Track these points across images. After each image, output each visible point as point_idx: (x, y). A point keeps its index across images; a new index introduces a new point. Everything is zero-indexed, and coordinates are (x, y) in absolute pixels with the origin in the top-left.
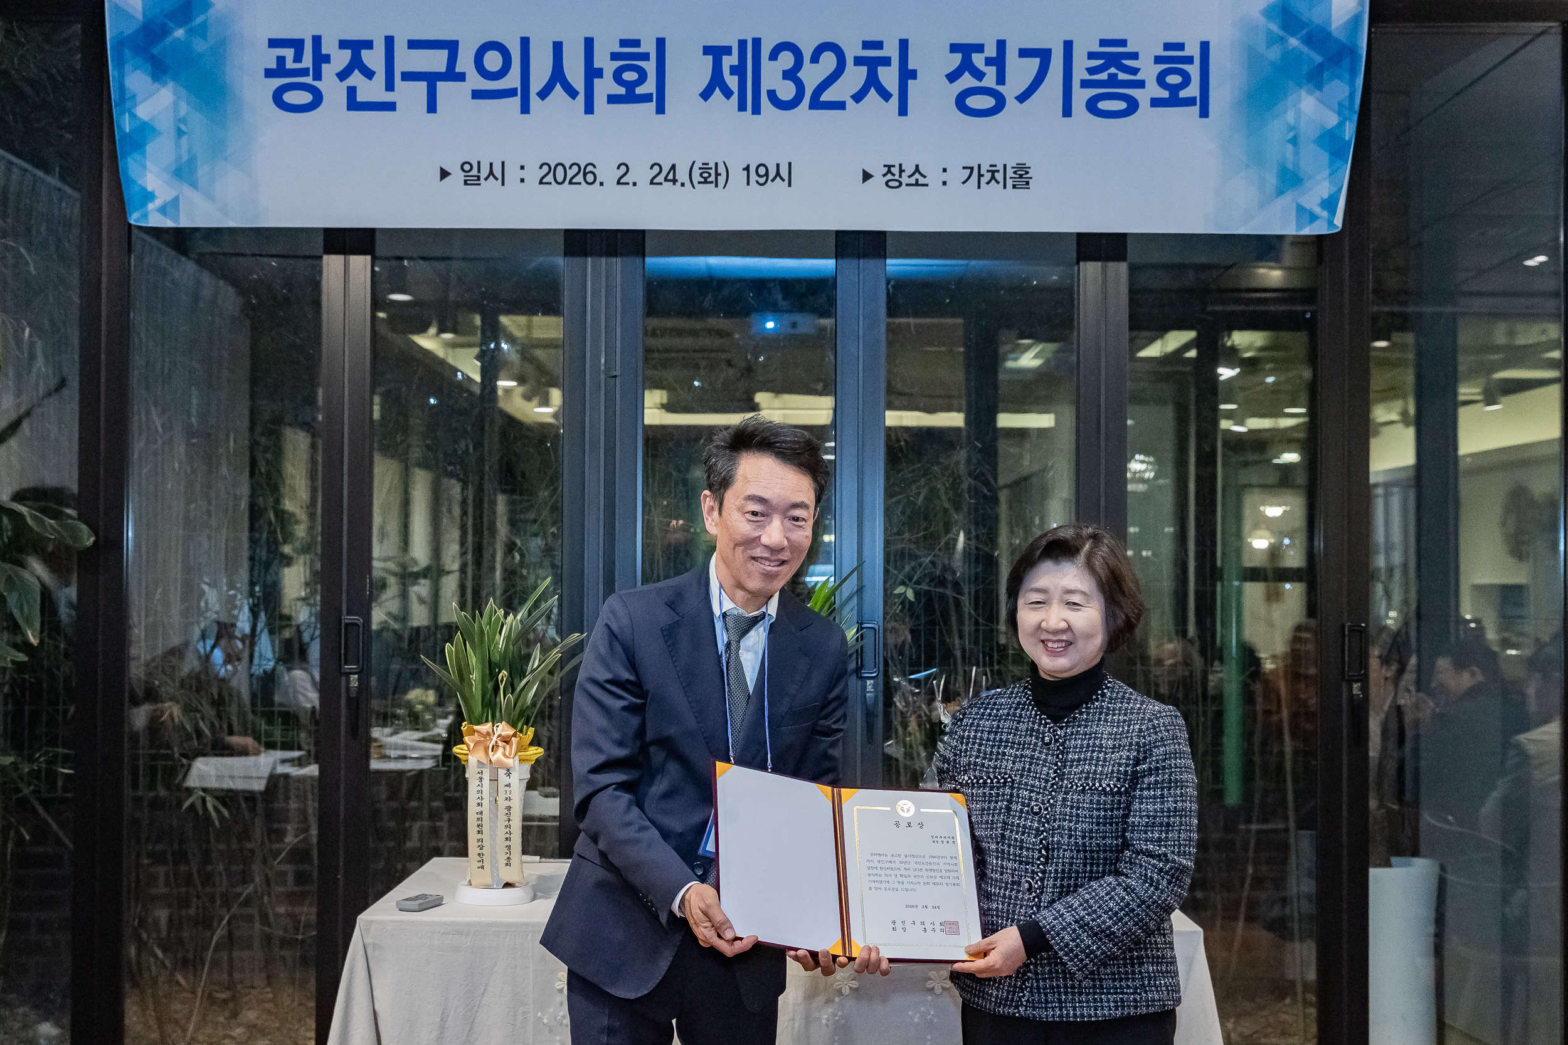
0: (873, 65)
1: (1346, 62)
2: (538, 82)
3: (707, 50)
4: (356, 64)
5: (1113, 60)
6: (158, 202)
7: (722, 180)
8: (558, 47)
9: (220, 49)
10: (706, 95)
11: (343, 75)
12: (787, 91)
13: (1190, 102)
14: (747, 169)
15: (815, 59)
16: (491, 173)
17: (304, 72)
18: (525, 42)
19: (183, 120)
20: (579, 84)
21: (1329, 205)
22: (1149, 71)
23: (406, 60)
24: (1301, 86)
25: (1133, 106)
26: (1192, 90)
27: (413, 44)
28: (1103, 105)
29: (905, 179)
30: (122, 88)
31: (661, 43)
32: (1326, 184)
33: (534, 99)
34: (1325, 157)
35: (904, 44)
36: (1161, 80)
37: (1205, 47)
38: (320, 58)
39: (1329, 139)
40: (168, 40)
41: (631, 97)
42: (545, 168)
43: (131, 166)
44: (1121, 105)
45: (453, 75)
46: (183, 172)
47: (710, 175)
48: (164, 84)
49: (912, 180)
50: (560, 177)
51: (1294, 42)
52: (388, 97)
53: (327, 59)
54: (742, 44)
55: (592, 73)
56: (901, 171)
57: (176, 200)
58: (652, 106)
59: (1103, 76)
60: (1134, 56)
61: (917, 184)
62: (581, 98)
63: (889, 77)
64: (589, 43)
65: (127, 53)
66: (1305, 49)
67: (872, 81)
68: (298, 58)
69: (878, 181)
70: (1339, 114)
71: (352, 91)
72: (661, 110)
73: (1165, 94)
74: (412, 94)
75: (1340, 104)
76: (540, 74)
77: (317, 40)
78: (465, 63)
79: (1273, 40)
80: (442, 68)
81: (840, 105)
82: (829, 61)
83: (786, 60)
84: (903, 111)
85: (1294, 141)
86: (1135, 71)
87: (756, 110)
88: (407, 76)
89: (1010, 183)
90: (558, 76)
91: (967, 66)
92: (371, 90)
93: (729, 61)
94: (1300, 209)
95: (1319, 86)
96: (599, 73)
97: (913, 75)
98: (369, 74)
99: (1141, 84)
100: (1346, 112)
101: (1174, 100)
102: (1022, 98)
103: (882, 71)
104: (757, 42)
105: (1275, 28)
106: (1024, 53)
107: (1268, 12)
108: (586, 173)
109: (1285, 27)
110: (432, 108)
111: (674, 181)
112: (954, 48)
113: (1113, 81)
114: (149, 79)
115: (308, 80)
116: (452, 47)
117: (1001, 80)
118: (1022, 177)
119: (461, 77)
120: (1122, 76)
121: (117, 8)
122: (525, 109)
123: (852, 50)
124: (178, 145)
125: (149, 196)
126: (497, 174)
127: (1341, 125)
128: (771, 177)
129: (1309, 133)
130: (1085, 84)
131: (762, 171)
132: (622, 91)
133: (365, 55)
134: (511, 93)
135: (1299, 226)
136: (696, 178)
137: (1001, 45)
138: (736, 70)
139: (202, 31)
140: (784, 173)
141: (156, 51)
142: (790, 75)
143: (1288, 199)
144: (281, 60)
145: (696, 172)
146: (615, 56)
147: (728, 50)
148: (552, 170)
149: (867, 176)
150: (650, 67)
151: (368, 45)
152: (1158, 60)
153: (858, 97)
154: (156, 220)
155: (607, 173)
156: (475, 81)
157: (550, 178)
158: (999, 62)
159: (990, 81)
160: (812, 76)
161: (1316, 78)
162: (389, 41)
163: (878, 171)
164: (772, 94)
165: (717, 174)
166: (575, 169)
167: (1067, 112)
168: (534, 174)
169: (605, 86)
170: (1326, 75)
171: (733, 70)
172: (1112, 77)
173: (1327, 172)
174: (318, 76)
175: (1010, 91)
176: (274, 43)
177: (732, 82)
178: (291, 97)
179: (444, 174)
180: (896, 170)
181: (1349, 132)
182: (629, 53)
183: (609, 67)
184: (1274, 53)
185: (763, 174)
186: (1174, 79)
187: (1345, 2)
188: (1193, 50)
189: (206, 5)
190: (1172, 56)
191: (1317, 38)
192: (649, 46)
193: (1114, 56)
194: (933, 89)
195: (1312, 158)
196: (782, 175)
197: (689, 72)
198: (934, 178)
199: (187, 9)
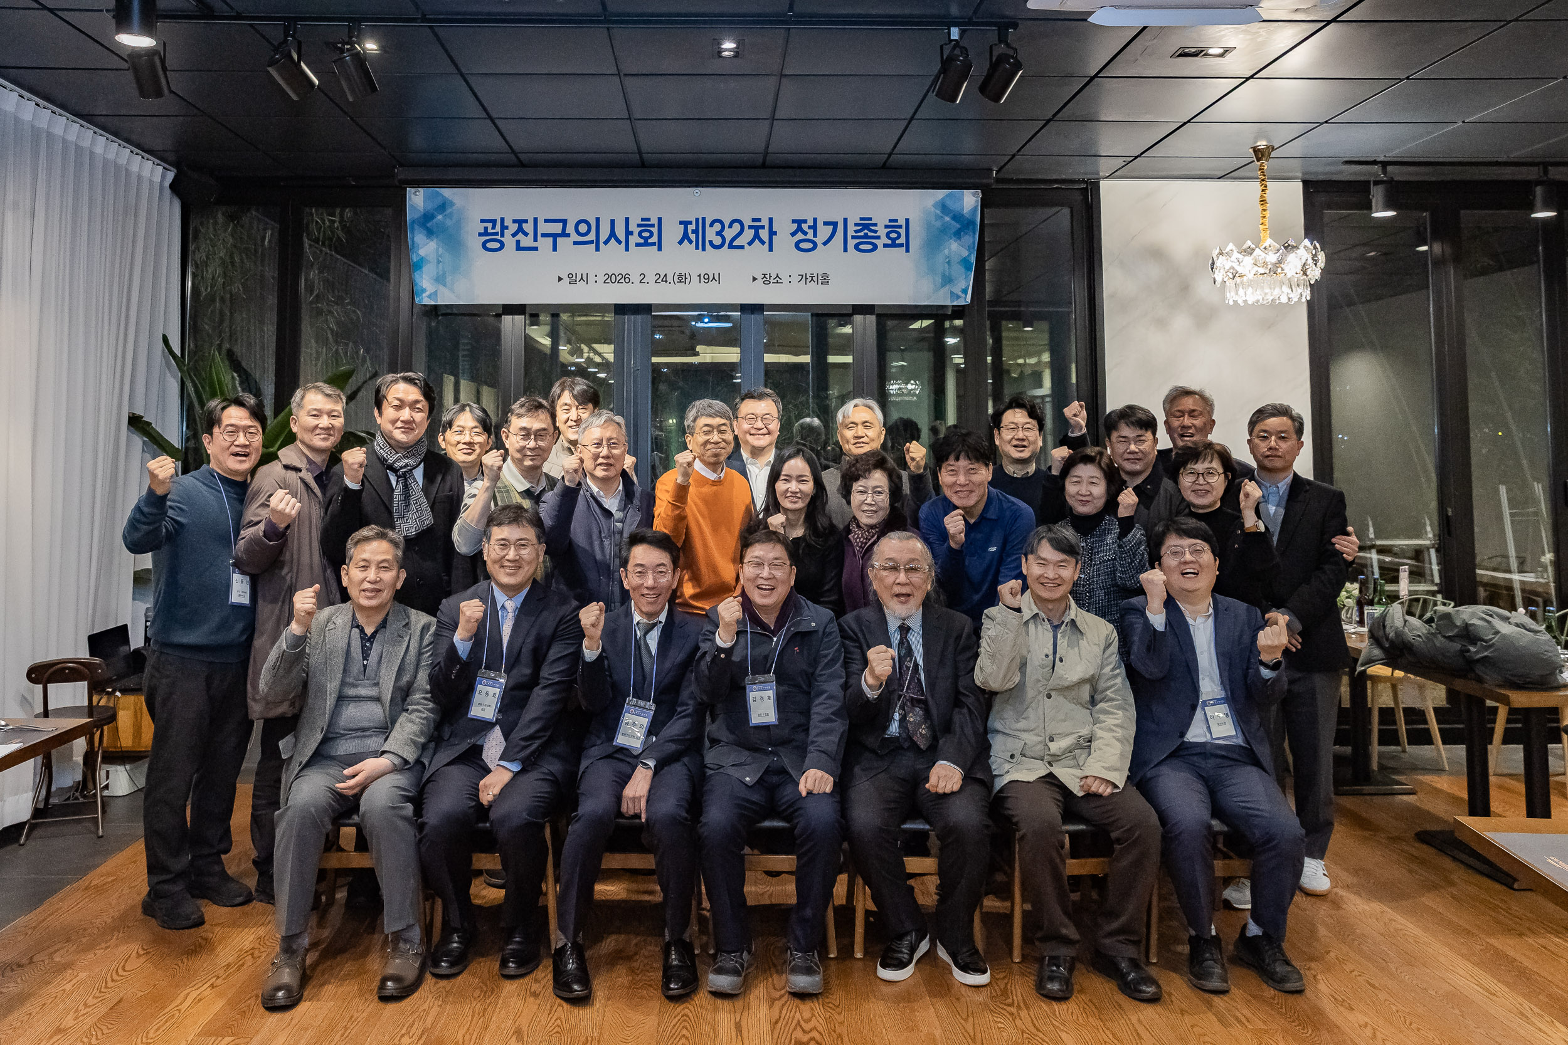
0: (757, 229)
1: (970, 228)
2: (604, 236)
3: (681, 223)
4: (520, 230)
5: (866, 227)
6: (428, 293)
7: (688, 281)
8: (613, 222)
9: (458, 225)
10: (680, 243)
11: (514, 235)
12: (718, 241)
13: (901, 245)
14: (699, 276)
15: (730, 226)
16: (582, 278)
17: (496, 234)
18: (598, 220)
19: (440, 256)
20: (622, 238)
21: (965, 291)
22: (882, 231)
23: (543, 228)
24: (951, 238)
25: (875, 247)
26: (902, 240)
27: (546, 221)
28: (861, 247)
29: (772, 280)
30: (413, 241)
31: (660, 219)
32: (964, 282)
33: (601, 244)
34: (963, 270)
35: (771, 220)
36: (888, 236)
37: (907, 221)
38: (504, 228)
39: (965, 262)
40: (435, 221)
41: (646, 244)
42: (607, 276)
43: (417, 276)
44: (870, 247)
45: (563, 234)
46: (440, 279)
47: (682, 279)
48: (432, 240)
49: (775, 281)
50: (613, 281)
51: (947, 219)
52: (534, 245)
53: (507, 228)
54: (697, 220)
55: (628, 233)
56: (770, 277)
57: (435, 293)
58: (656, 248)
59: (862, 234)
60: (876, 225)
61: (777, 283)
62: (623, 244)
63: (764, 234)
64: (627, 219)
65: (416, 227)
66: (953, 222)
67: (757, 236)
68: (493, 228)
69: (760, 281)
70: (969, 250)
71: (518, 242)
72: (660, 249)
73: (890, 242)
74: (545, 244)
75: (969, 246)
76: (605, 233)
77: (502, 220)
78: (570, 229)
79: (938, 218)
80: (560, 232)
81: (742, 247)
82: (737, 227)
83: (717, 227)
84: (771, 250)
85: (949, 263)
86: (876, 232)
87: (704, 249)
88: (543, 235)
89: (820, 282)
90: (613, 234)
91: (799, 229)
92: (527, 242)
93: (691, 227)
94: (952, 293)
95: (960, 238)
96: (632, 233)
97: (775, 233)
98: (526, 234)
99: (878, 238)
100: (972, 250)
101: (894, 245)
102: (825, 244)
103: (760, 231)
104: (704, 219)
105: (938, 212)
106: (825, 223)
107: (935, 205)
108: (626, 278)
109: (943, 212)
110: (555, 249)
111: (666, 282)
112: (794, 221)
113: (866, 236)
114: (426, 238)
115: (498, 237)
116: (564, 222)
117: (815, 235)
118: (825, 279)
119: (568, 235)
120: (870, 234)
121: (412, 206)
122: (598, 249)
123: (747, 222)
124: (438, 267)
125: (424, 290)
126: (584, 279)
127: (968, 255)
128: (711, 279)
129: (955, 259)
130: (853, 237)
132: (642, 241)
133: (524, 225)
134: (591, 242)
135: (950, 301)
136: (676, 280)
137: (815, 220)
138: (696, 232)
139: (450, 216)
141: (428, 225)
142: (719, 233)
143: (947, 288)
144: (486, 228)
145: (676, 277)
146: (639, 226)
147: (691, 223)
148: (610, 277)
149: (754, 279)
150: (655, 230)
151: (526, 221)
152: (886, 227)
153: (750, 243)
154: (427, 301)
155: (635, 278)
156: (575, 237)
157: (609, 281)
158: (814, 227)
159: (810, 236)
160: (729, 234)
161: (958, 235)
162: (536, 220)
163: (759, 277)
164: (711, 242)
165: (686, 279)
166: (620, 276)
167: (845, 250)
168: (601, 279)
169: (634, 239)
170: (961, 234)
171: (693, 231)
172: (866, 234)
173: (962, 276)
174: (502, 235)
175: (820, 240)
176: (483, 221)
177: (693, 237)
178: (489, 245)
179: (560, 279)
180: (767, 276)
181: (973, 259)
182: (645, 224)
183: (636, 230)
184: (938, 224)
185: (707, 278)
186: (893, 235)
187: (969, 200)
188: (902, 222)
189: (452, 204)
190: (893, 225)
191: (957, 217)
192: (654, 221)
193: (866, 225)
194: (784, 240)
195: (957, 270)
196: (716, 278)
197: (672, 232)
198: (785, 280)
199: (443, 206)
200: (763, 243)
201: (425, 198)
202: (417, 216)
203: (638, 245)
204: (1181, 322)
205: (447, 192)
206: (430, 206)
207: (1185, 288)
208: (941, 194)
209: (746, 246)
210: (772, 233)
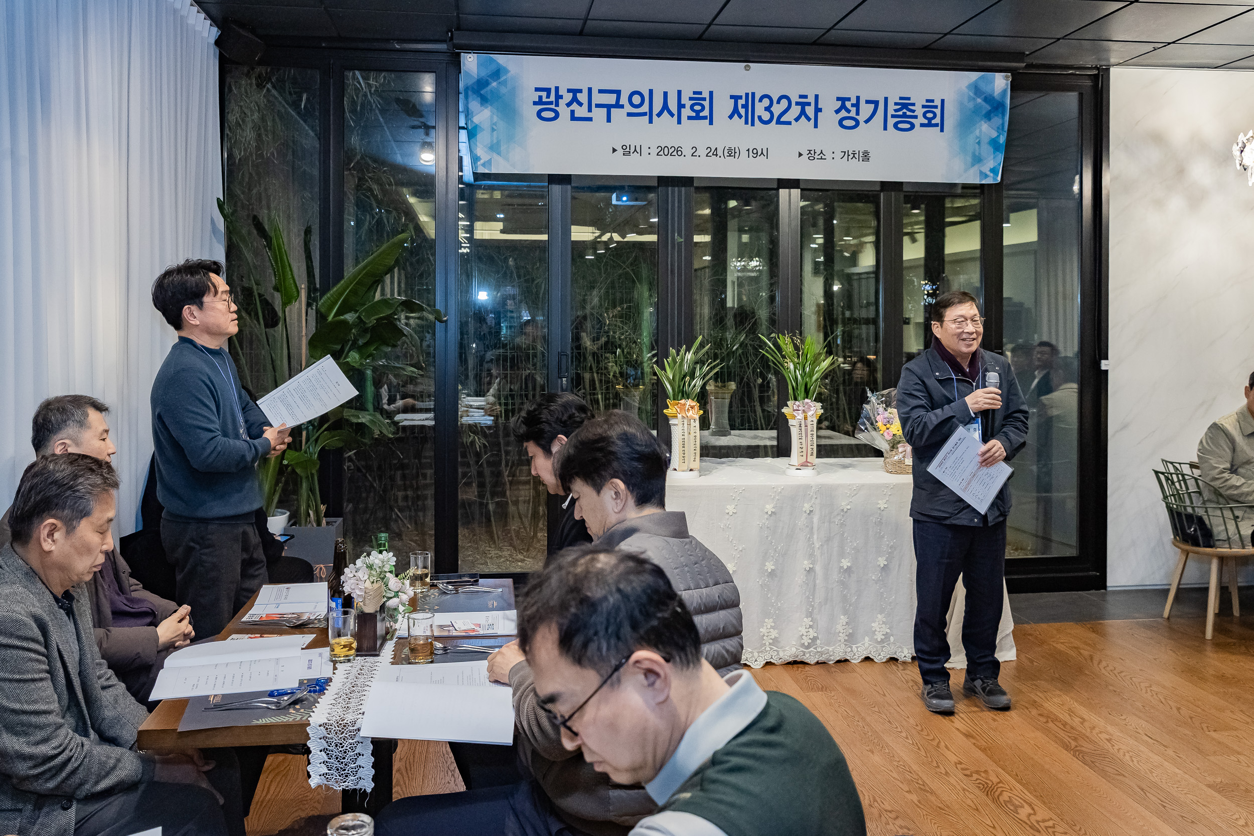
0: (803, 105)
1: (1000, 110)
2: (657, 108)
3: (732, 97)
4: (575, 100)
5: (905, 106)
6: (482, 161)
7: (737, 155)
8: (665, 94)
9: (513, 92)
10: (731, 117)
11: (568, 105)
12: (766, 116)
13: (936, 125)
14: (748, 150)
15: (778, 102)
16: (635, 150)
17: (551, 103)
18: (651, 92)
19: (495, 124)
20: (675, 111)
21: (994, 171)
22: (919, 111)
23: (597, 98)
24: (982, 120)
25: (913, 126)
26: (937, 120)
27: (601, 91)
28: (900, 126)
29: (816, 156)
30: (467, 109)
31: (711, 93)
32: (992, 161)
33: (655, 117)
34: (993, 150)
35: (817, 97)
36: (924, 115)
37: (943, 101)
38: (558, 97)
39: (994, 143)
40: (489, 88)
41: (698, 117)
42: (660, 148)
44: (908, 126)
45: (618, 105)
46: (494, 148)
47: (732, 153)
48: (486, 108)
49: (819, 157)
50: (666, 153)
51: (979, 100)
52: (589, 115)
53: (561, 97)
54: (747, 95)
55: (681, 106)
56: (815, 153)
57: (490, 161)
58: (707, 121)
59: (900, 113)
60: (913, 104)
61: (821, 159)
62: (676, 117)
63: (810, 111)
64: (679, 92)
65: (470, 93)
66: (983, 103)
67: (803, 113)
68: (548, 97)
69: (805, 156)
70: (997, 132)
71: (573, 112)
72: (711, 123)
74: (599, 114)
75: (998, 128)
76: (658, 106)
77: (557, 89)
78: (624, 100)
79: (971, 99)
80: (614, 103)
81: (789, 123)
82: (784, 103)
83: (766, 102)
84: (816, 126)
85: (979, 143)
86: (913, 111)
87: (753, 124)
88: (598, 106)
89: (861, 159)
90: (665, 107)
91: (843, 107)
92: (581, 112)
93: (741, 102)
94: (981, 172)
95: (990, 119)
96: (684, 106)
97: (820, 110)
98: (580, 104)
99: (916, 117)
100: (1000, 131)
101: (929, 125)
102: (867, 121)
103: (807, 108)
104: (753, 94)
105: (972, 94)
106: (868, 102)
107: (969, 87)
108: (678, 151)
109: (975, 94)
110: (609, 120)
111: (717, 155)
112: (838, 99)
113: (904, 116)
114: (479, 105)
115: (553, 106)
116: (618, 93)
117: (858, 113)
118: (866, 156)
119: (622, 107)
120: (908, 113)
121: (465, 72)
122: (651, 121)
123: (795, 99)
124: (492, 136)
126: (638, 151)
127: (998, 136)
128: (759, 154)
129: (985, 140)
130: (893, 116)
131: (755, 151)
132: (694, 114)
133: (578, 95)
134: (644, 114)
135: (981, 180)
136: (726, 154)
137: (858, 98)
138: (745, 106)
139: (505, 83)
140: (765, 153)
141: (482, 92)
142: (768, 109)
143: (976, 167)
144: (540, 97)
145: (726, 151)
146: (691, 99)
148: (663, 149)
149: (800, 155)
150: (706, 104)
151: (580, 91)
152: (924, 107)
153: (797, 119)
154: (482, 169)
155: (687, 151)
156: (629, 109)
157: (661, 153)
158: (857, 105)
159: (853, 113)
160: (777, 109)
161: (988, 116)
162: (590, 90)
163: (805, 153)
164: (760, 118)
165: (735, 153)
166: (673, 149)
167: (885, 128)
168: (655, 151)
169: (686, 112)
170: (992, 115)
171: (743, 106)
172: (904, 113)
173: (992, 157)
174: (557, 105)
175: (862, 118)
176: (537, 89)
177: (742, 111)
178: (545, 114)
179: (614, 150)
180: (812, 152)
181: (1002, 140)
182: (697, 98)
183: (688, 104)
184: (971, 105)
185: (755, 153)
186: (930, 115)
187: (1000, 82)
188: (938, 103)
189: (507, 71)
190: (929, 106)
191: (989, 99)
192: (706, 95)
193: (905, 104)
194: (829, 117)
195: (986, 150)
196: (764, 153)
197: (723, 106)
198: (828, 156)
199: (497, 73)
200: (809, 119)
201: (480, 65)
202: (470, 82)
203: (690, 118)
204: (1176, 203)
205: (502, 59)
206: (484, 73)
207: (1181, 172)
208: (974, 76)
209: (793, 122)
210: (818, 110)
